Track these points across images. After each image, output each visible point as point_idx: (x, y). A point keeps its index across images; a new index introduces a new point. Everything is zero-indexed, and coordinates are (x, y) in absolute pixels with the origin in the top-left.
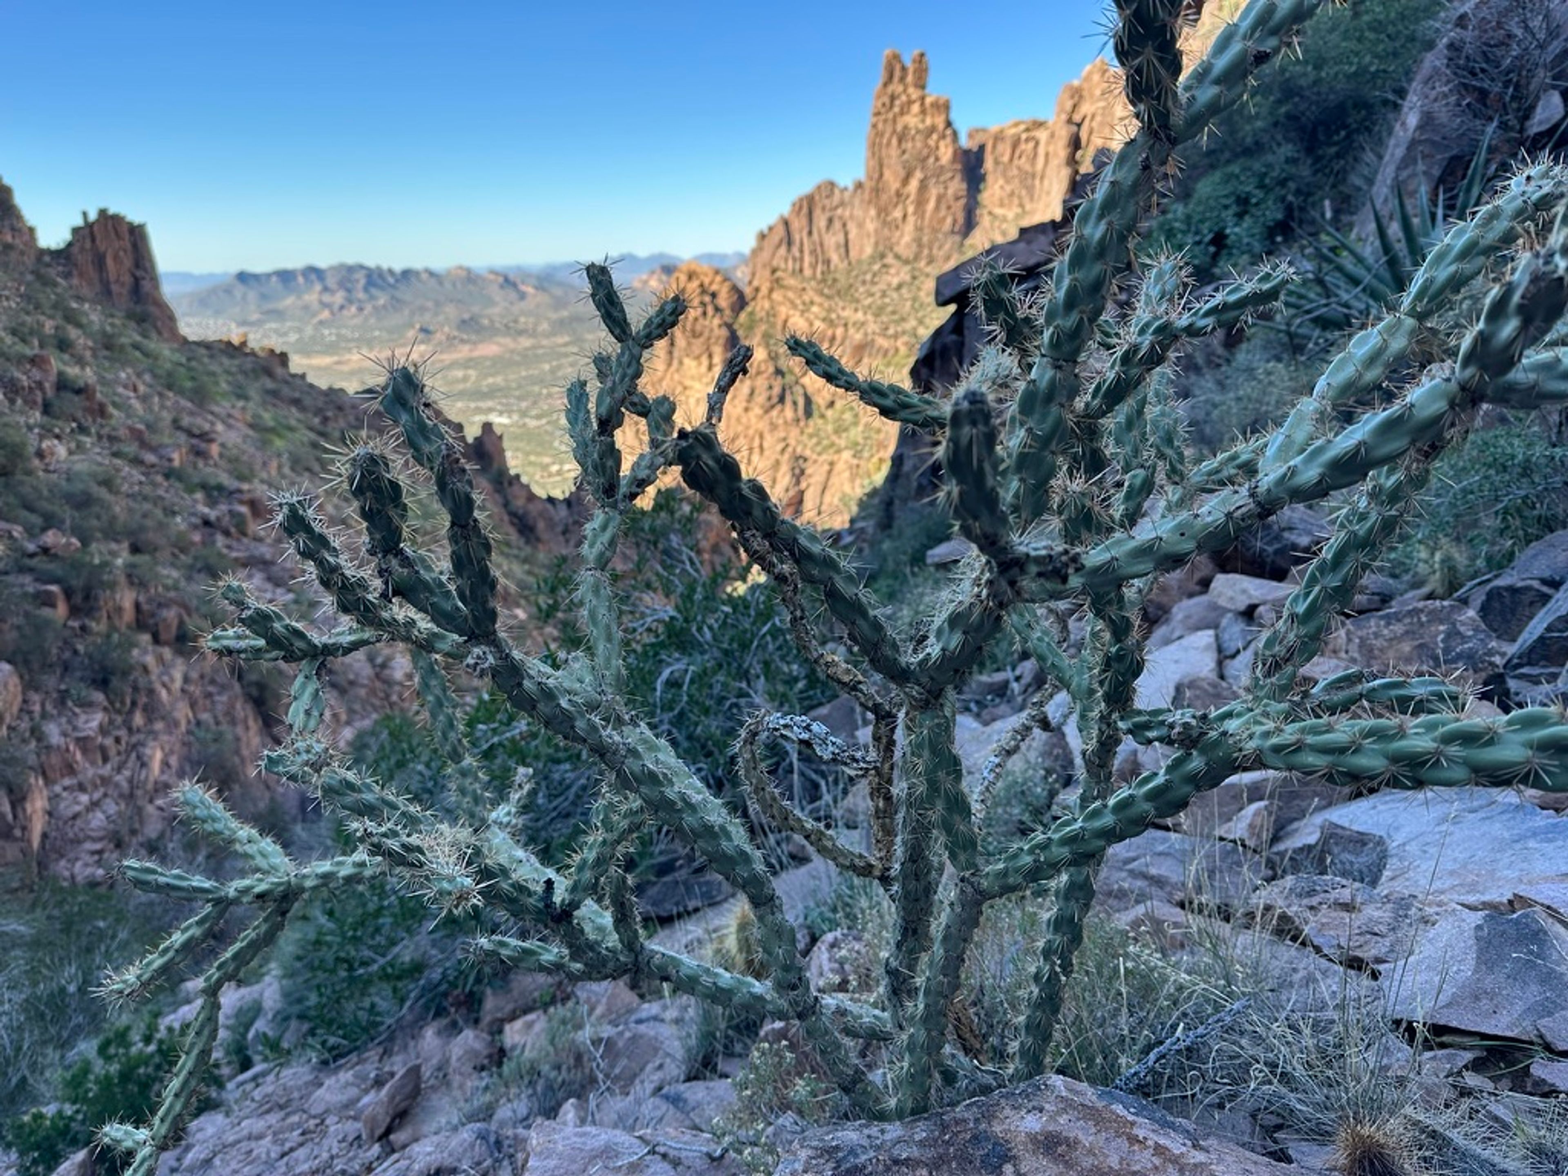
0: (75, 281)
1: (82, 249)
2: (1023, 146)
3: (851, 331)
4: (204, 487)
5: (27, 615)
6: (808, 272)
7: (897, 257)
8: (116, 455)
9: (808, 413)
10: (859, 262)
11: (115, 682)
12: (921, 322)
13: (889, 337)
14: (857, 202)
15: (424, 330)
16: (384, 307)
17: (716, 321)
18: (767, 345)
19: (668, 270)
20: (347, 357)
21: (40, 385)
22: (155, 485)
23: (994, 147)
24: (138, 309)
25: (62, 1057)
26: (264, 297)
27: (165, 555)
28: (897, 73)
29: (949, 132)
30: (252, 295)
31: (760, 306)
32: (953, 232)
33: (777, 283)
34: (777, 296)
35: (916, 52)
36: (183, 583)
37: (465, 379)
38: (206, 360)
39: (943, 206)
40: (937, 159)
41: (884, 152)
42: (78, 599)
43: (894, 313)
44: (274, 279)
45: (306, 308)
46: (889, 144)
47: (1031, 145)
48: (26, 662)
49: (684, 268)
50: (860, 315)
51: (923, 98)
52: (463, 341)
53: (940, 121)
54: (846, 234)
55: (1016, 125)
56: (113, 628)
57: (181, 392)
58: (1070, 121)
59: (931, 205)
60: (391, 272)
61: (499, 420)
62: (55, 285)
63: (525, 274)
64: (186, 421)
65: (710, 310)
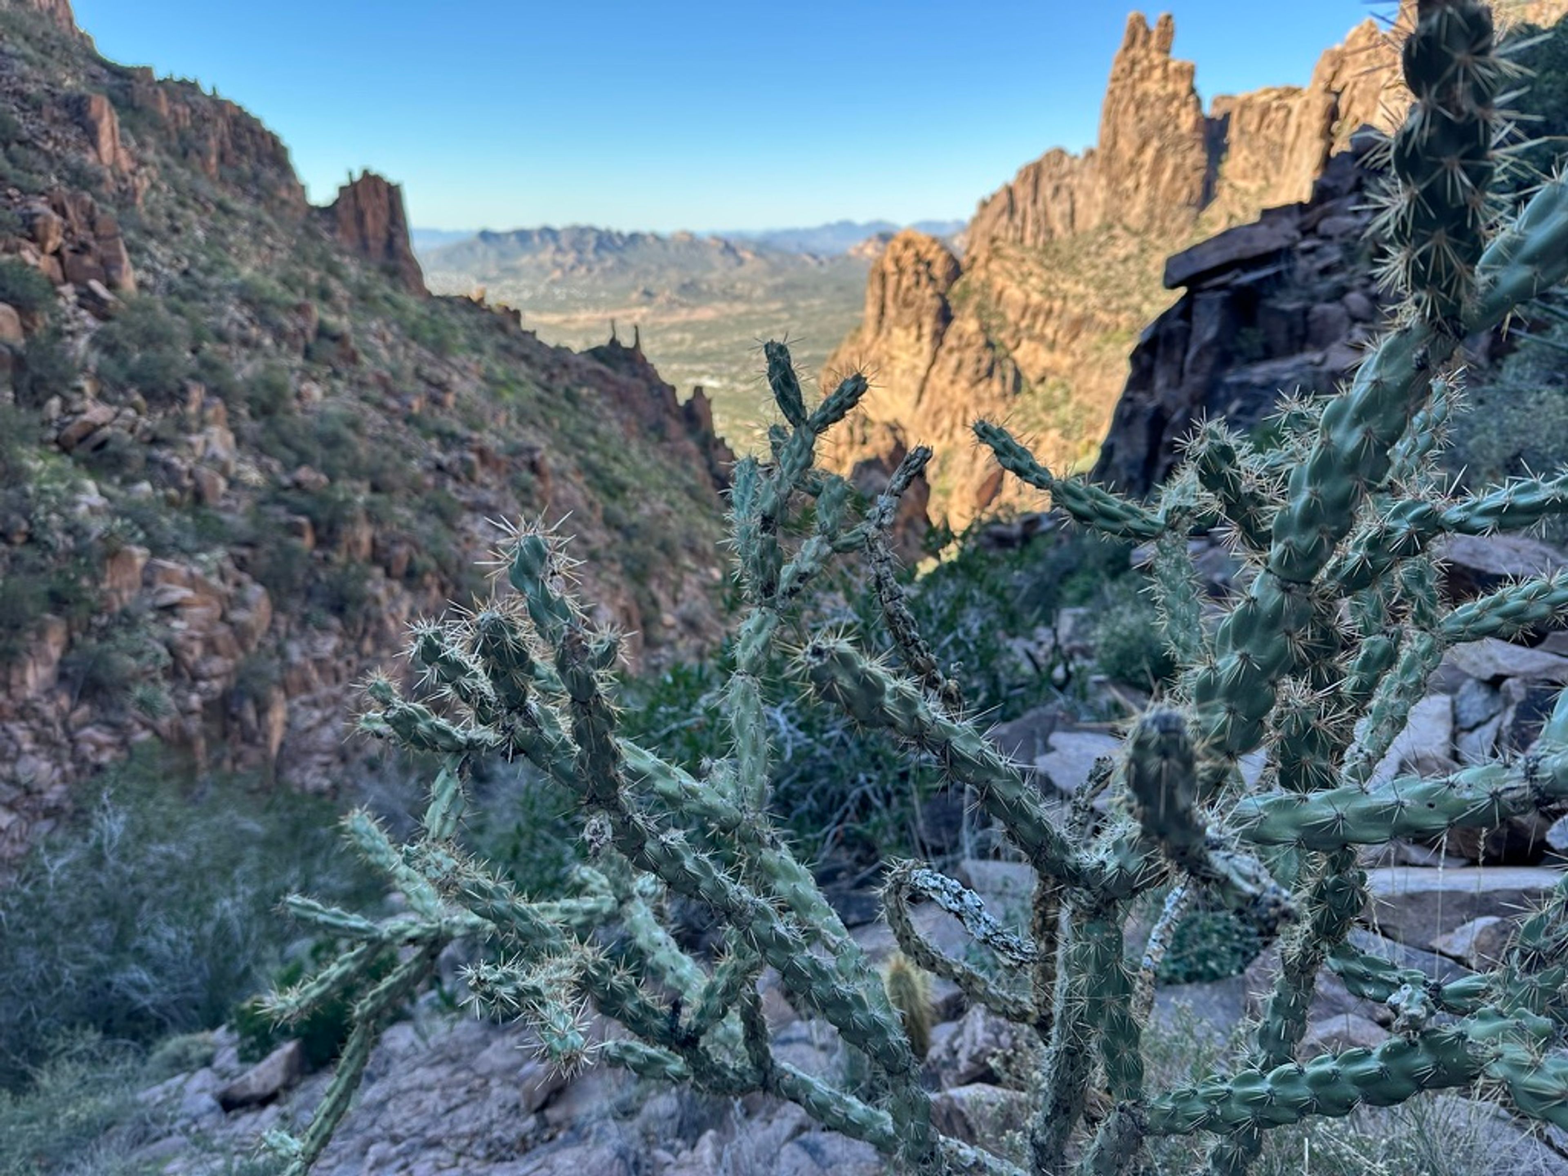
0: (339, 236)
1: (346, 207)
2: (1273, 115)
3: (1070, 304)
4: (439, 433)
5: (280, 544)
6: (1029, 242)
7: (1126, 228)
8: (364, 399)
9: (1017, 389)
10: (1085, 232)
11: (350, 610)
12: (1146, 297)
13: (1110, 312)
14: (1087, 170)
15: (647, 293)
16: (611, 269)
17: (929, 291)
18: (979, 317)
19: (885, 237)
20: (574, 316)
21: (303, 331)
22: (396, 429)
23: (1241, 114)
24: (391, 263)
25: (282, 952)
26: (503, 255)
27: (400, 496)
28: (1141, 37)
29: (1192, 99)
30: (492, 254)
31: (976, 277)
32: (1188, 204)
33: (995, 253)
34: (994, 266)
35: (1162, 14)
36: (415, 523)
37: (682, 342)
38: (447, 314)
39: (1180, 177)
40: (1177, 127)
41: (1119, 120)
42: (323, 531)
43: (1118, 286)
44: (513, 238)
45: (540, 267)
46: (1126, 111)
47: (1282, 114)
48: (276, 586)
49: (901, 236)
50: (1081, 288)
51: (1166, 64)
52: (682, 305)
53: (1183, 88)
54: (1073, 203)
55: (1267, 92)
56: (351, 560)
57: (423, 343)
58: (1328, 90)
59: (1167, 175)
60: (619, 234)
61: (709, 383)
62: (320, 238)
63: (745, 240)
64: (426, 370)
65: (924, 279)
